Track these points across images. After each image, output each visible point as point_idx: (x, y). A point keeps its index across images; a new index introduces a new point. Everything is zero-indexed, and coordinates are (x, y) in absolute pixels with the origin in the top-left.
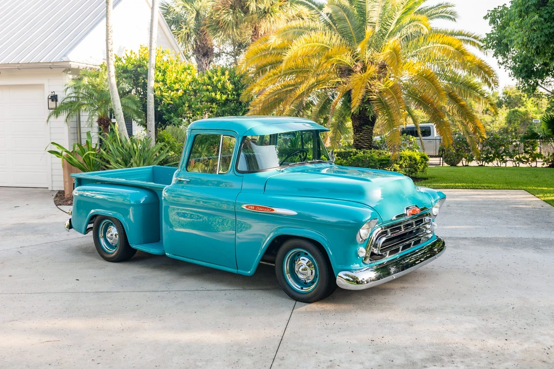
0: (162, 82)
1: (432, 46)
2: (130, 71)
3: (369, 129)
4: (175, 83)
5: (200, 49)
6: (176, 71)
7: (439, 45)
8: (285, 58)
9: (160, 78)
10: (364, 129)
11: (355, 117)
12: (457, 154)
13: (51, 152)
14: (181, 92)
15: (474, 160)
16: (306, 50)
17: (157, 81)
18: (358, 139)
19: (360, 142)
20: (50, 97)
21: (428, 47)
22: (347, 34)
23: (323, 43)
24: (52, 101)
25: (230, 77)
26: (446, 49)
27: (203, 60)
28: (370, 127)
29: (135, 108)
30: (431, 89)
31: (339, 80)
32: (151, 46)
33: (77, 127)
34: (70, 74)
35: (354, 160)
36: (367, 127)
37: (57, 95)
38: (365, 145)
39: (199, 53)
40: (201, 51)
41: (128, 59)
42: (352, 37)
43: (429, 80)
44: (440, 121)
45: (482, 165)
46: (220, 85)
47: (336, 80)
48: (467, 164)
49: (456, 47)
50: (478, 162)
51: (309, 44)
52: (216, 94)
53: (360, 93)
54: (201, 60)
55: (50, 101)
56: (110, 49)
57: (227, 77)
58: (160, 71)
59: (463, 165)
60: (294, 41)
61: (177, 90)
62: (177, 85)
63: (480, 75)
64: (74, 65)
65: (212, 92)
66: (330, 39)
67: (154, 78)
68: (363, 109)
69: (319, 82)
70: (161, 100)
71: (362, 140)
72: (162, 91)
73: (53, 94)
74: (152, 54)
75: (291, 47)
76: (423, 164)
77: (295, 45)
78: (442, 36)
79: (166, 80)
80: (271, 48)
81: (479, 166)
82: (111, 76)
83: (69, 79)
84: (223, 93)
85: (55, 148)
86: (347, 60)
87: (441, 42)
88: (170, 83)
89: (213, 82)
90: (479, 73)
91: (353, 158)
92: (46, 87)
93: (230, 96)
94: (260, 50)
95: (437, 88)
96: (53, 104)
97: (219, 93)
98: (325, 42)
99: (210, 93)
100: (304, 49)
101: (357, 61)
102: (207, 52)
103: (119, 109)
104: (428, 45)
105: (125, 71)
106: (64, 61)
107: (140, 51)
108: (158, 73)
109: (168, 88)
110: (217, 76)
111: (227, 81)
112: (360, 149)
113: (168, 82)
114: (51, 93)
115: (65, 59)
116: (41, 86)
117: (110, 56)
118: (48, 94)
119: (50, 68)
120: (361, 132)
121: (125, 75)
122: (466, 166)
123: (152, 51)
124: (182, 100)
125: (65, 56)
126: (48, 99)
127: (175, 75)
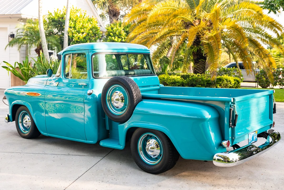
0: (73, 28)
1: (242, 10)
2: (57, 21)
3: (203, 61)
4: (81, 28)
5: (111, 12)
6: (83, 21)
7: (247, 9)
8: (149, 16)
9: (73, 25)
10: (200, 62)
11: (194, 54)
12: (266, 80)
13: (3, 67)
14: (85, 34)
15: (277, 85)
16: (163, 11)
17: (70, 27)
18: (196, 67)
19: (197, 69)
20: (10, 35)
21: (240, 10)
22: (191, 2)
23: (174, 7)
24: (11, 37)
25: (124, 28)
26: (251, 12)
27: (113, 18)
28: (204, 60)
29: (56, 42)
30: (239, 37)
31: (184, 30)
32: (67, 6)
33: (25, 54)
34: (22, 22)
35: (190, 80)
36: (202, 60)
37: (14, 35)
38: (201, 72)
39: (111, 14)
40: (112, 13)
41: (56, 14)
42: (193, 4)
43: (238, 31)
44: (244, 57)
45: (282, 88)
46: (118, 33)
47: (182, 30)
48: (272, 87)
49: (257, 11)
50: (280, 86)
51: (165, 7)
52: (115, 38)
53: (193, 38)
54: (112, 19)
55: (10, 37)
56: (40, 6)
57: (122, 28)
58: (73, 22)
59: (270, 88)
60: (155, 5)
61: (83, 33)
62: (82, 30)
63: (272, 29)
64: (23, 16)
65: (113, 37)
66: (179, 4)
67: (68, 25)
68: (199, 49)
69: (171, 31)
70: (72, 39)
71: (199, 68)
72: (73, 33)
73: (12, 33)
74: (68, 10)
75: (153, 9)
76: (236, 84)
77: (156, 8)
78: (248, 4)
79: (76, 26)
80: (142, 10)
81: (280, 88)
82: (40, 23)
83: (21, 25)
84: (119, 37)
85: (5, 65)
86: (189, 18)
87: (248, 7)
88: (79, 28)
89: (113, 31)
90: (272, 28)
91: (190, 79)
92: (8, 29)
93: (123, 39)
94: (137, 11)
95: (243, 36)
96: (11, 39)
97: (117, 37)
98: (175, 6)
99: (111, 37)
100: (162, 10)
101: (196, 18)
102: (116, 14)
103: (44, 43)
104: (240, 9)
105: (53, 20)
106: (18, 14)
107: (63, 9)
108: (71, 22)
109: (77, 31)
110: (116, 27)
111: (122, 30)
112: (196, 74)
113: (77, 28)
114: (11, 33)
115: (19, 13)
116: (6, 29)
117: (40, 11)
118: (9, 33)
119: (10, 18)
120: (198, 63)
121: (53, 23)
122: (272, 88)
123: (68, 9)
124: (86, 39)
125: (19, 11)
126: (9, 36)
127: (81, 24)
